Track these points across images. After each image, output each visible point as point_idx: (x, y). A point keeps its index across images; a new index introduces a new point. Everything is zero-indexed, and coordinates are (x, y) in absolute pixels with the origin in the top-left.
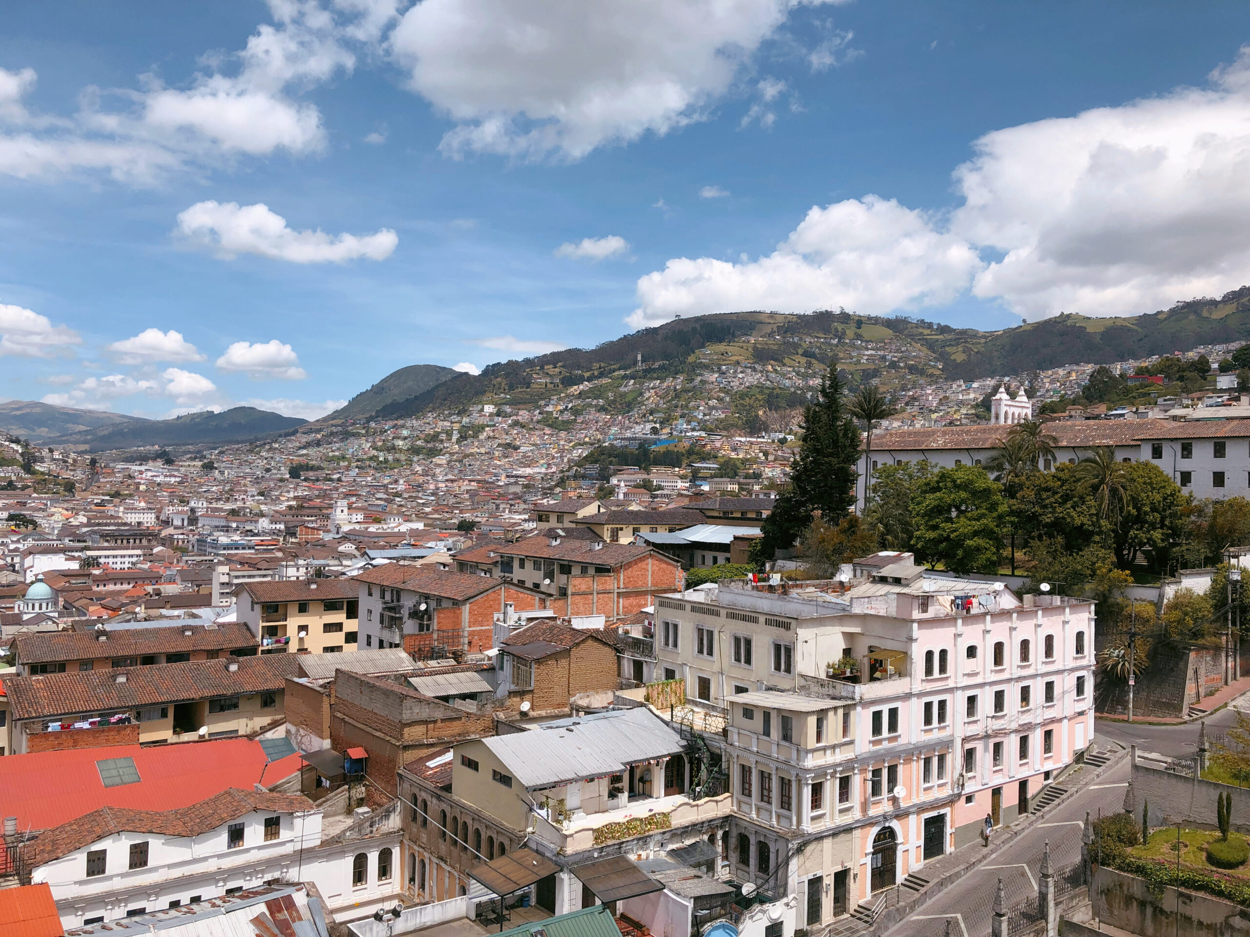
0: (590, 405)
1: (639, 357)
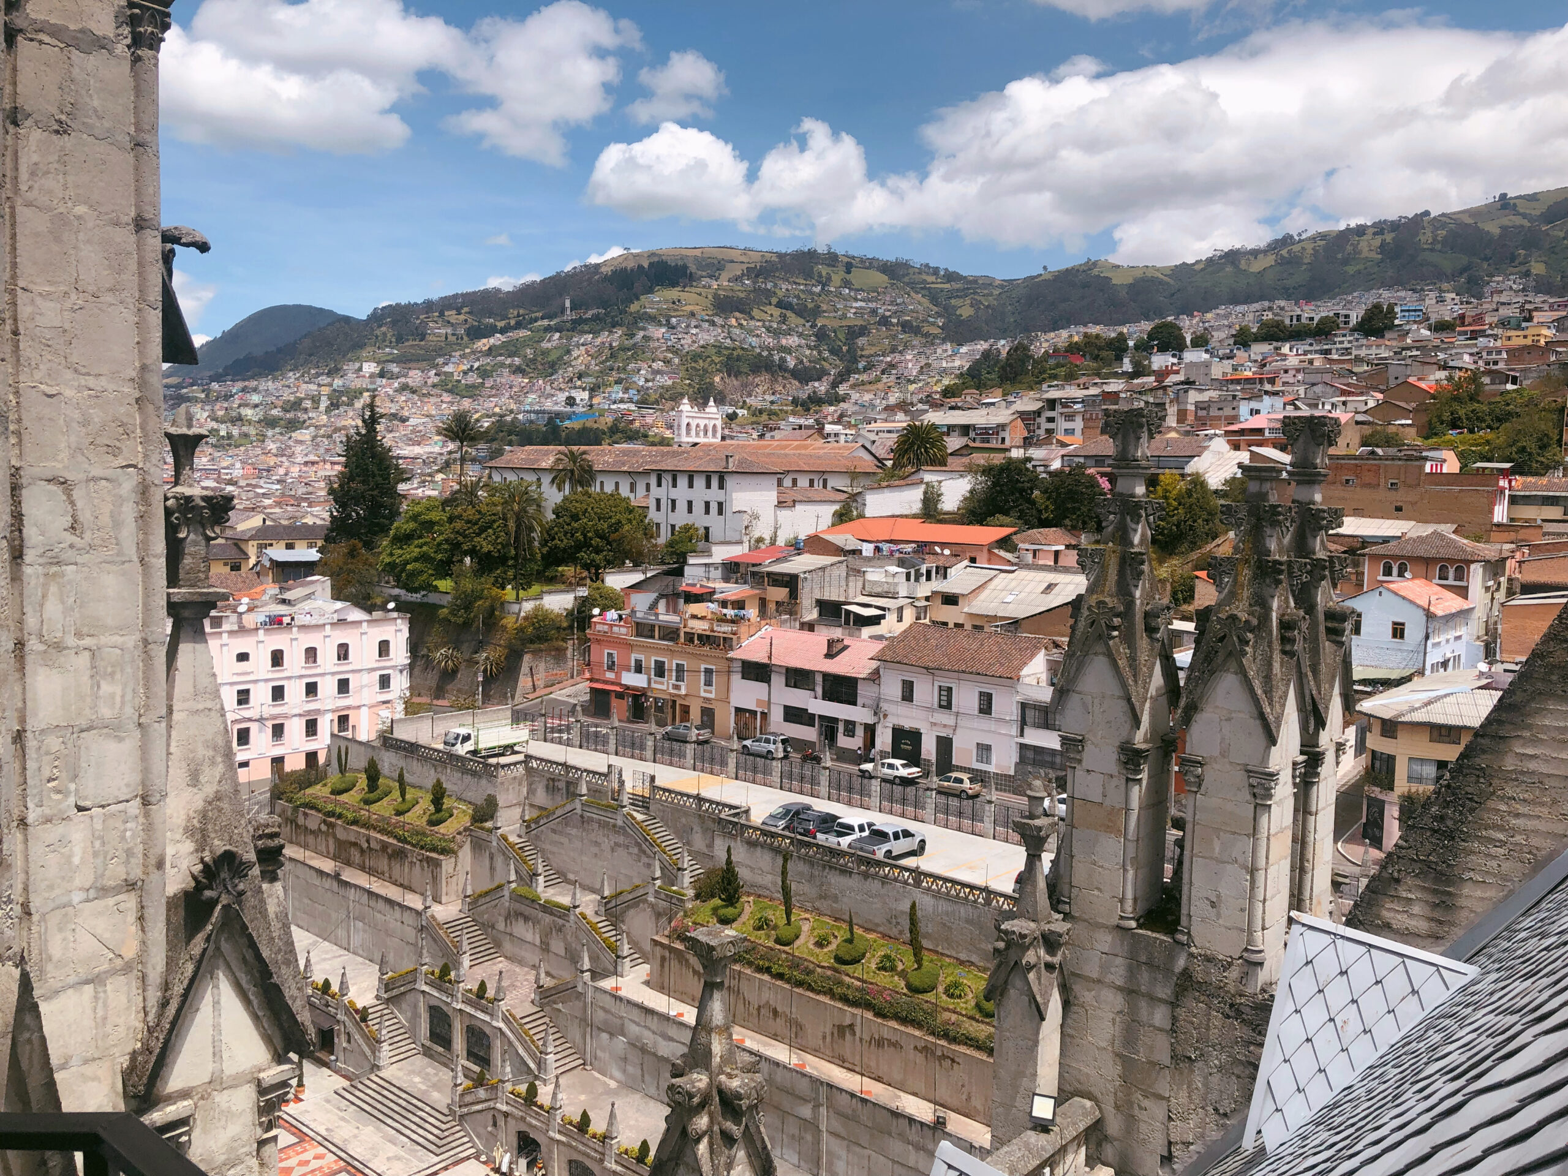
0: (502, 365)
1: (568, 304)
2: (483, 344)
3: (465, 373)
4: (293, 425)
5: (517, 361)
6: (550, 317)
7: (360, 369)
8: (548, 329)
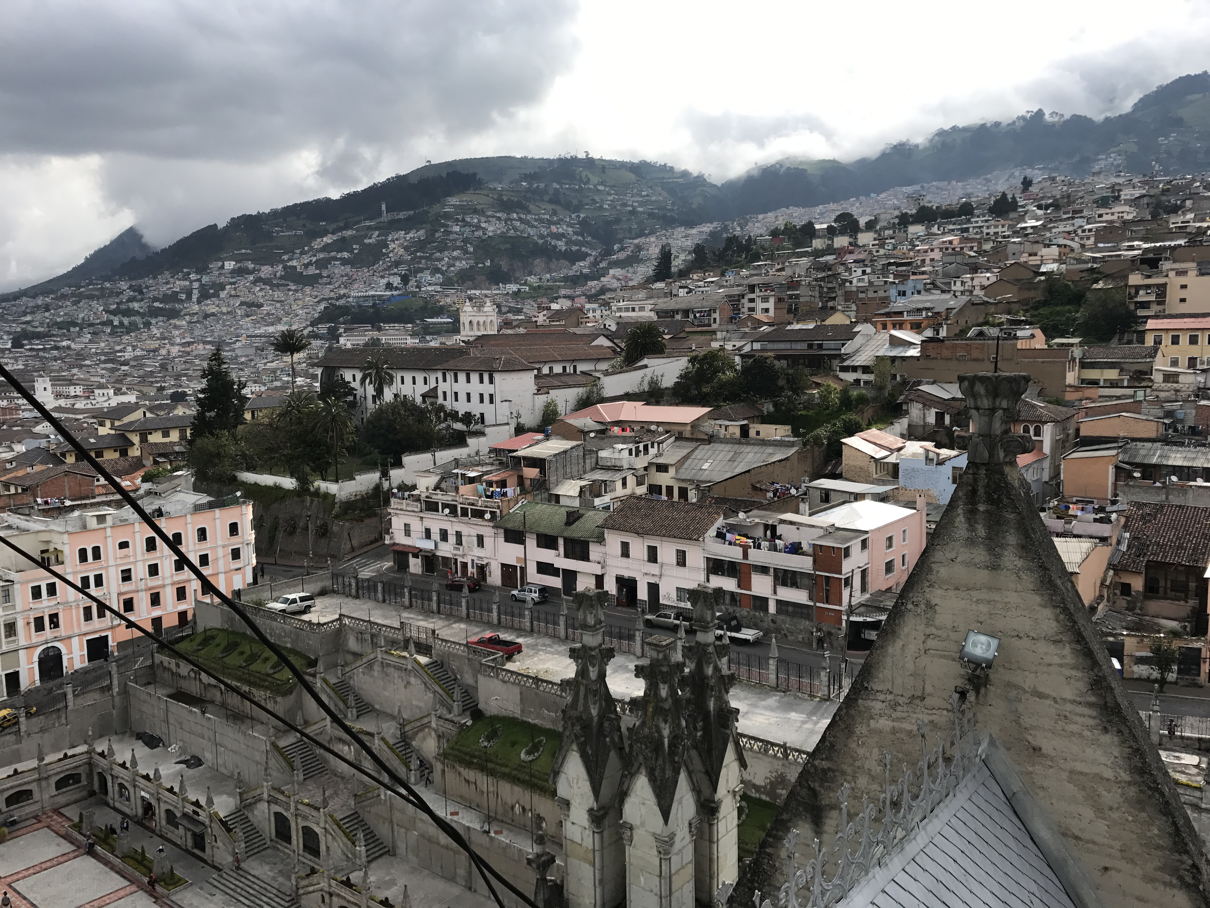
0: (336, 259)
1: (384, 208)
2: (318, 243)
3: (306, 266)
4: (174, 314)
5: (346, 255)
6: (371, 219)
7: (222, 267)
8: (370, 228)
